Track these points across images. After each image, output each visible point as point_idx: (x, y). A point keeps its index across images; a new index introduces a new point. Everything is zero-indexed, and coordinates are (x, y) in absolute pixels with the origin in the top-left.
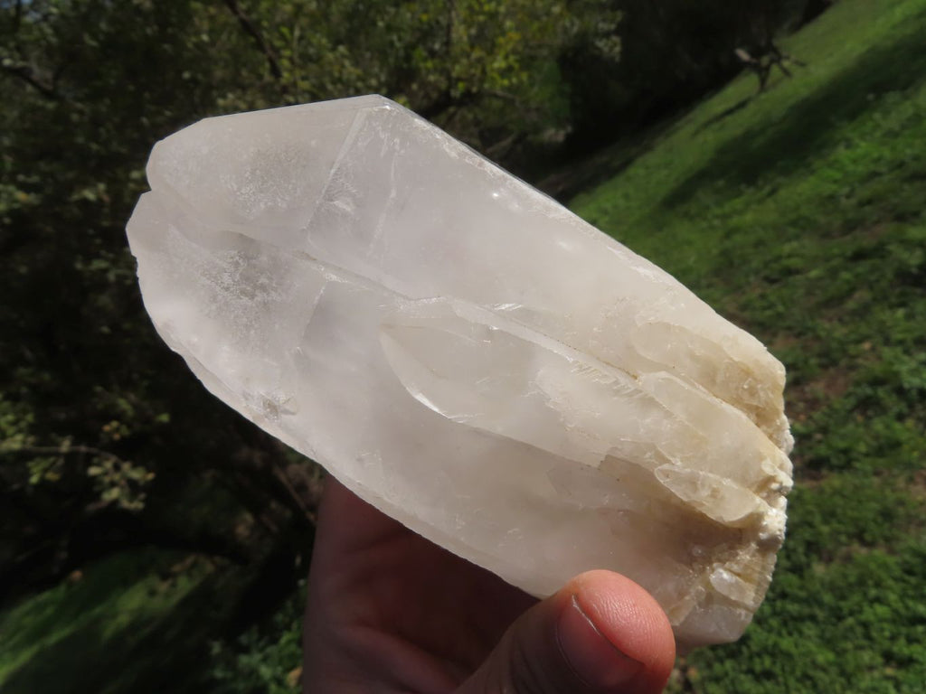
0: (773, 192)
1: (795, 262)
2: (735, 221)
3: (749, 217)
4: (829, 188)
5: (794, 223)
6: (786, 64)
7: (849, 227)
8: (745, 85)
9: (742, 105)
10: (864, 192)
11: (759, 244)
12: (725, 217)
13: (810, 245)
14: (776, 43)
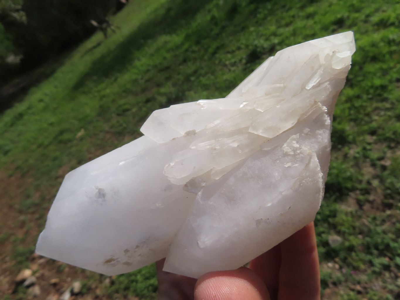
0: (116, 80)
1: (127, 107)
2: (103, 93)
3: (108, 91)
4: (134, 77)
5: (124, 91)
6: (113, 27)
7: (144, 90)
8: (98, 37)
9: (99, 44)
10: (147, 77)
11: (114, 101)
12: (99, 92)
13: (131, 99)
14: (107, 19)
